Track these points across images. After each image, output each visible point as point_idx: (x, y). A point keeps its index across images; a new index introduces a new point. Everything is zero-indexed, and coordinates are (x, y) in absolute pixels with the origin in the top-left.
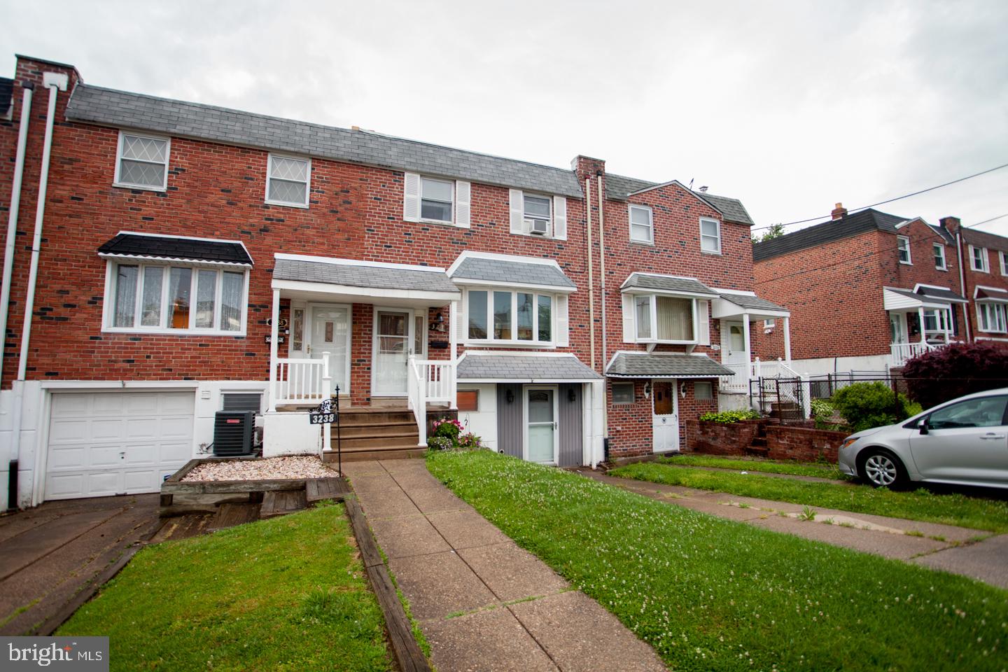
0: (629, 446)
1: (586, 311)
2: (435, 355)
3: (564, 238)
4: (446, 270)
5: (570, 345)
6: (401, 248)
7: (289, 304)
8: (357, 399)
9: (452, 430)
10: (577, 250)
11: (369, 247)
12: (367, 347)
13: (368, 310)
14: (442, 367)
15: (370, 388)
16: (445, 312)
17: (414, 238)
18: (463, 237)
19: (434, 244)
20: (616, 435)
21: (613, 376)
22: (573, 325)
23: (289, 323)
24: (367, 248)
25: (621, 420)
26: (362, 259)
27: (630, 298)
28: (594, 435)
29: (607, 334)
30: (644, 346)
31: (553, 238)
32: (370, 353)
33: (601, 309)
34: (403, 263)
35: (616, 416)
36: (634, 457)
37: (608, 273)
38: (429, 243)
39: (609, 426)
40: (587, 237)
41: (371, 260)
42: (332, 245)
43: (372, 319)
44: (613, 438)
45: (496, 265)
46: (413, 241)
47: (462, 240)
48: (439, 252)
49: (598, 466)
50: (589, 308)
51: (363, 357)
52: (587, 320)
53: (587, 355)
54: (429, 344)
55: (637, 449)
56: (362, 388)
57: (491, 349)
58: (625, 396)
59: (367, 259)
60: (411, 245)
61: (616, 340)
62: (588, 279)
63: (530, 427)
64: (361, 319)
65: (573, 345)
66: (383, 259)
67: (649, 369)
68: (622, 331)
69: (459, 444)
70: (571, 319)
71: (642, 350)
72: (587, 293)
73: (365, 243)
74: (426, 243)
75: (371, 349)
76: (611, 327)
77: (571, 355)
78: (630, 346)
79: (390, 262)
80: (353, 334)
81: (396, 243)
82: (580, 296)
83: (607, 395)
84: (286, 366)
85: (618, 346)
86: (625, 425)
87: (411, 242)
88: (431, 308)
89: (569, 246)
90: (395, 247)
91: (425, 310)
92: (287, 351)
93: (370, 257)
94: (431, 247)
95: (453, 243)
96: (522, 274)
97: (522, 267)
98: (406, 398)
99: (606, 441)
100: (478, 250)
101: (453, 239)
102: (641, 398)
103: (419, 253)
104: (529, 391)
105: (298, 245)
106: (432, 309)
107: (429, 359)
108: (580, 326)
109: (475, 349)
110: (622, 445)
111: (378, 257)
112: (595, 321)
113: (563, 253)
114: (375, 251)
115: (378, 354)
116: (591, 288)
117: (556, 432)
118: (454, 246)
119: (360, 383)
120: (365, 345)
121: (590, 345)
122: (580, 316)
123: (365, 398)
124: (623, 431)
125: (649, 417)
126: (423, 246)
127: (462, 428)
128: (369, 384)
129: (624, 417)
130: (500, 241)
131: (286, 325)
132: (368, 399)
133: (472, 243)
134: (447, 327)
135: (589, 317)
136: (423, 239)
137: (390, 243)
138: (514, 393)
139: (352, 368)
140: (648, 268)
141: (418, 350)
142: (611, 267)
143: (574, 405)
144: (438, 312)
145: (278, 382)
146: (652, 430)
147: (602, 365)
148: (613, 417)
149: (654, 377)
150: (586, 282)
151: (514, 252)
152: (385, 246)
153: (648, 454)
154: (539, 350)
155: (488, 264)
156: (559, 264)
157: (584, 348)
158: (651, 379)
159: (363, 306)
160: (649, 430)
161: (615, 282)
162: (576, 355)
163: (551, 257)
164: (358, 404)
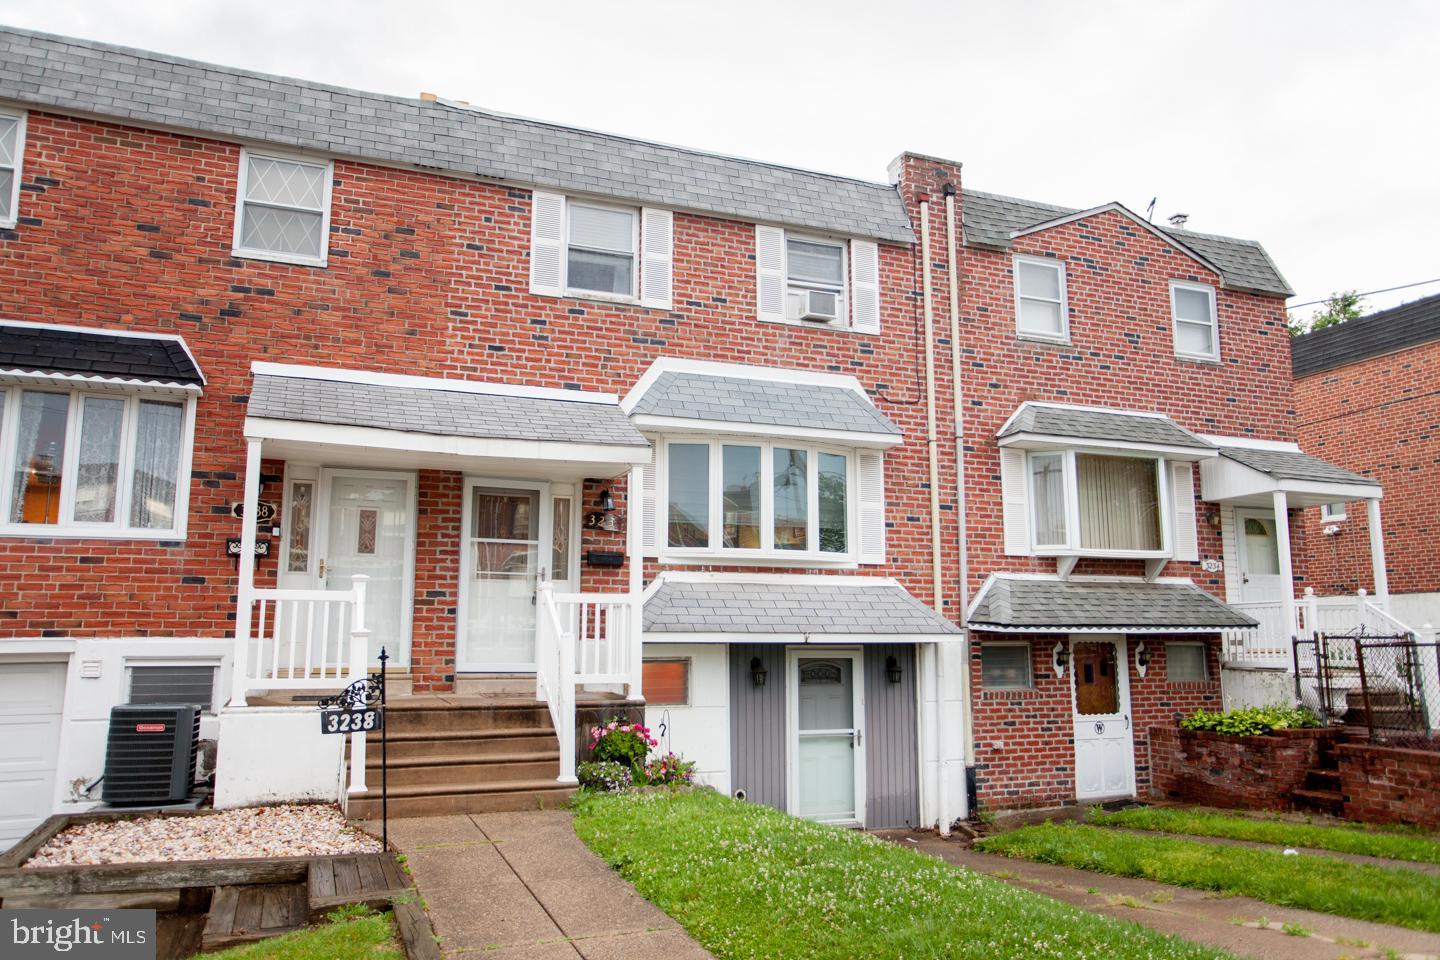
0: (1023, 785)
1: (923, 486)
2: (595, 582)
3: (874, 329)
4: (621, 398)
5: (888, 560)
6: (523, 351)
7: (282, 471)
8: (425, 679)
9: (632, 748)
10: (901, 356)
11: (456, 349)
12: (449, 564)
13: (452, 484)
14: (611, 607)
15: (453, 653)
16: (617, 489)
17: (553, 331)
18: (658, 328)
19: (595, 343)
20: (993, 759)
21: (984, 628)
22: (895, 518)
23: (279, 513)
24: (452, 352)
25: (1003, 726)
26: (439, 375)
27: (1019, 456)
28: (943, 759)
29: (969, 536)
30: (1050, 563)
31: (850, 330)
32: (456, 578)
33: (954, 481)
34: (529, 383)
35: (991, 718)
36: (1034, 810)
37: (970, 405)
38: (585, 342)
39: (977, 739)
40: (924, 326)
41: (461, 377)
42: (376, 345)
43: (459, 505)
44: (987, 766)
45: (728, 387)
46: (550, 336)
47: (655, 335)
48: (606, 359)
49: (953, 828)
50: (929, 479)
51: (441, 585)
52: (927, 507)
53: (926, 582)
54: (583, 558)
55: (1041, 791)
56: (438, 653)
57: (716, 569)
58: (1011, 673)
59: (450, 376)
60: (546, 346)
61: (990, 550)
62: (926, 418)
63: (803, 740)
64: (437, 504)
65: (895, 560)
66: (485, 375)
67: (1065, 614)
68: (1002, 530)
69: (646, 778)
70: (889, 504)
71: (1046, 571)
72: (924, 449)
73: (448, 340)
74: (577, 341)
75: (456, 570)
76: (976, 522)
77: (891, 582)
78: (1020, 563)
79: (500, 381)
80: (419, 535)
81: (513, 342)
82: (909, 454)
83: (972, 670)
84: (271, 606)
85: (993, 563)
86: (1014, 737)
87: (546, 338)
88: (587, 480)
89: (884, 347)
90: (510, 350)
91: (574, 485)
92: (274, 574)
93: (459, 372)
94: (590, 350)
95: (635, 340)
96: (784, 407)
97: (784, 393)
98: (532, 676)
99: (970, 773)
100: (690, 355)
101: (634, 333)
102: (1047, 676)
103: (564, 362)
104: (799, 659)
105: (302, 345)
106: (589, 483)
107: (583, 590)
108: (909, 519)
109: (681, 568)
110: (1006, 782)
111: (475, 370)
112: (942, 507)
113: (872, 362)
114: (469, 358)
115: (471, 579)
116: (933, 435)
117: (860, 751)
118: (638, 348)
119: (433, 644)
120: (444, 561)
121: (932, 561)
122: (909, 498)
123: (443, 675)
124: (1008, 752)
125: (1066, 718)
126: (571, 348)
127: (654, 743)
128: (453, 645)
129: (1010, 720)
130: (735, 337)
131: (274, 516)
132: (450, 678)
133: (676, 341)
134: (622, 522)
135: (930, 500)
136: (572, 333)
137: (501, 341)
138: (766, 666)
139: (416, 611)
140: (1058, 392)
141: (560, 572)
142: (975, 390)
143: (898, 693)
144: (602, 488)
145: (254, 640)
146: (1073, 749)
147: (959, 603)
148: (984, 718)
149: (1074, 630)
150: (923, 425)
151: (766, 361)
152: (491, 348)
153: (1066, 803)
154: (820, 572)
155: (710, 385)
156: (863, 384)
157: (918, 567)
158: (1066, 636)
159: (442, 475)
160: (1065, 749)
161: (987, 424)
162: (901, 581)
163: (846, 369)
164: (426, 688)
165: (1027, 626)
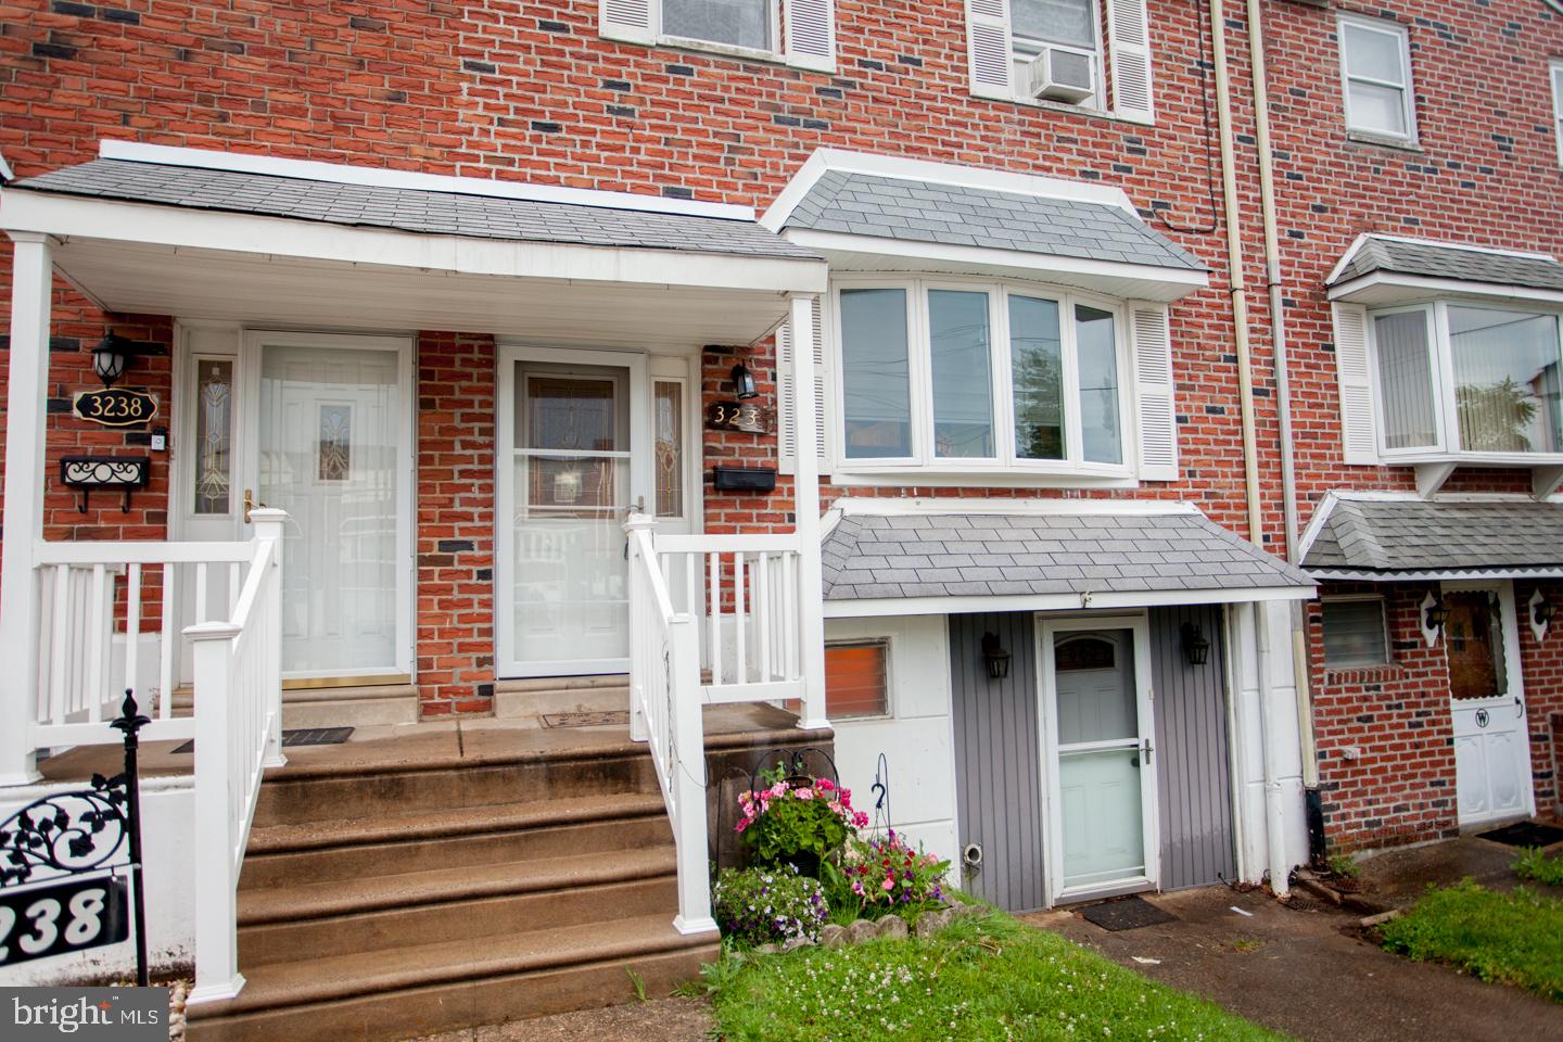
0: (1385, 811)
1: (1227, 359)
2: (729, 518)
3: (1147, 117)
4: (759, 214)
5: (1182, 474)
6: (593, 133)
7: (170, 336)
8: (443, 692)
9: (819, 833)
10: (1186, 159)
11: (476, 126)
12: (476, 494)
13: (476, 356)
14: (763, 558)
15: (490, 646)
16: (760, 363)
17: (642, 102)
18: (814, 102)
19: (712, 122)
20: (1343, 775)
21: (1336, 575)
22: (1188, 408)
23: (166, 410)
24: (470, 132)
25: (1356, 724)
26: (448, 170)
27: (1358, 315)
28: (1273, 778)
29: (1295, 436)
30: (1406, 475)
31: (1111, 115)
32: (489, 517)
33: (1270, 353)
34: (604, 186)
35: (1340, 712)
36: (1404, 847)
37: (1286, 237)
38: (695, 121)
39: (1321, 744)
40: (1216, 115)
41: (486, 174)
42: (333, 117)
43: (491, 391)
44: (1335, 786)
45: (932, 195)
46: (638, 109)
47: (810, 113)
48: (732, 149)
49: (1293, 882)
50: (1235, 349)
51: (463, 531)
52: (1232, 391)
53: (1237, 507)
54: (706, 478)
55: (1411, 818)
56: (462, 648)
57: (924, 492)
58: (1357, 641)
59: (466, 172)
60: (631, 126)
61: (1323, 456)
62: (1227, 255)
63: (1065, 759)
64: (451, 390)
65: (1192, 474)
66: (529, 171)
68: (1339, 426)
69: (855, 898)
70: (1180, 387)
71: (1401, 488)
72: (1226, 302)
73: (461, 113)
74: (682, 119)
75: (490, 503)
76: (1303, 414)
77: (1188, 507)
78: (1364, 475)
79: (555, 181)
80: (422, 445)
81: (575, 117)
82: (1204, 310)
83: (1308, 640)
84: (153, 575)
85: (1328, 476)
86: (1371, 739)
87: (631, 112)
88: (707, 348)
89: (1161, 145)
90: (570, 130)
91: (687, 359)
92: (163, 517)
93: (482, 165)
94: (704, 133)
95: (778, 120)
96: (1023, 226)
97: (1020, 208)
98: (620, 682)
99: (1312, 800)
100: (868, 146)
101: (779, 109)
102: (1413, 645)
103: (662, 153)
104: (1055, 633)
105: (196, 114)
106: (712, 353)
107: (708, 531)
108: (1211, 410)
109: (868, 492)
110: (1362, 808)
111: (511, 162)
112: (1256, 392)
113: (1144, 167)
114: (499, 142)
115: (520, 522)
116: (1238, 281)
117: (1149, 772)
118: (785, 133)
119: (454, 632)
120: (468, 488)
121: (1244, 475)
122: (1207, 378)
123: (475, 685)
124: (1365, 761)
125: (1441, 707)
126: (674, 130)
127: (862, 820)
128: (489, 632)
129: (1365, 713)
130: (938, 121)
131: (155, 415)
132: (487, 690)
133: (844, 123)
134: (769, 417)
135: (1237, 381)
136: (675, 106)
137: (554, 115)
138: (1005, 645)
139: (422, 575)
140: (1407, 221)
141: (669, 503)
142: (1293, 215)
143: (1202, 676)
144: (734, 362)
145: (118, 638)
146: (1451, 752)
147: (1284, 538)
148: (1330, 713)
149: (1447, 575)
150: (1222, 265)
151: (987, 160)
152: (536, 126)
153: (1446, 834)
154: (1084, 494)
155: (905, 193)
156: (1134, 201)
157: (1225, 484)
158: (1437, 583)
159: (458, 342)
160: (1442, 753)
161: (1310, 266)
162: (1202, 506)
163: (1107, 177)
164: (446, 708)
165: (1410, 570)
